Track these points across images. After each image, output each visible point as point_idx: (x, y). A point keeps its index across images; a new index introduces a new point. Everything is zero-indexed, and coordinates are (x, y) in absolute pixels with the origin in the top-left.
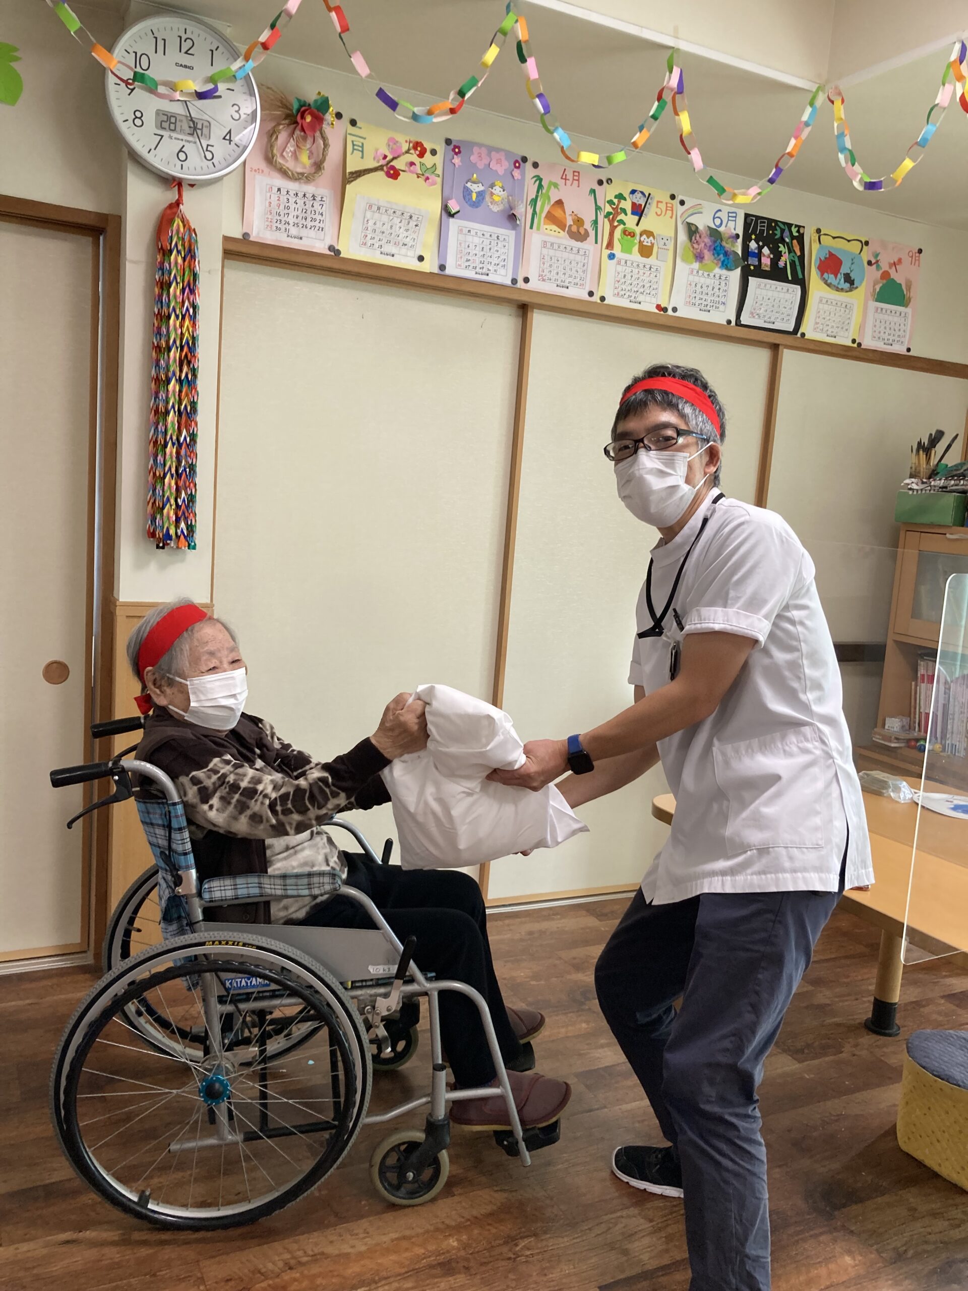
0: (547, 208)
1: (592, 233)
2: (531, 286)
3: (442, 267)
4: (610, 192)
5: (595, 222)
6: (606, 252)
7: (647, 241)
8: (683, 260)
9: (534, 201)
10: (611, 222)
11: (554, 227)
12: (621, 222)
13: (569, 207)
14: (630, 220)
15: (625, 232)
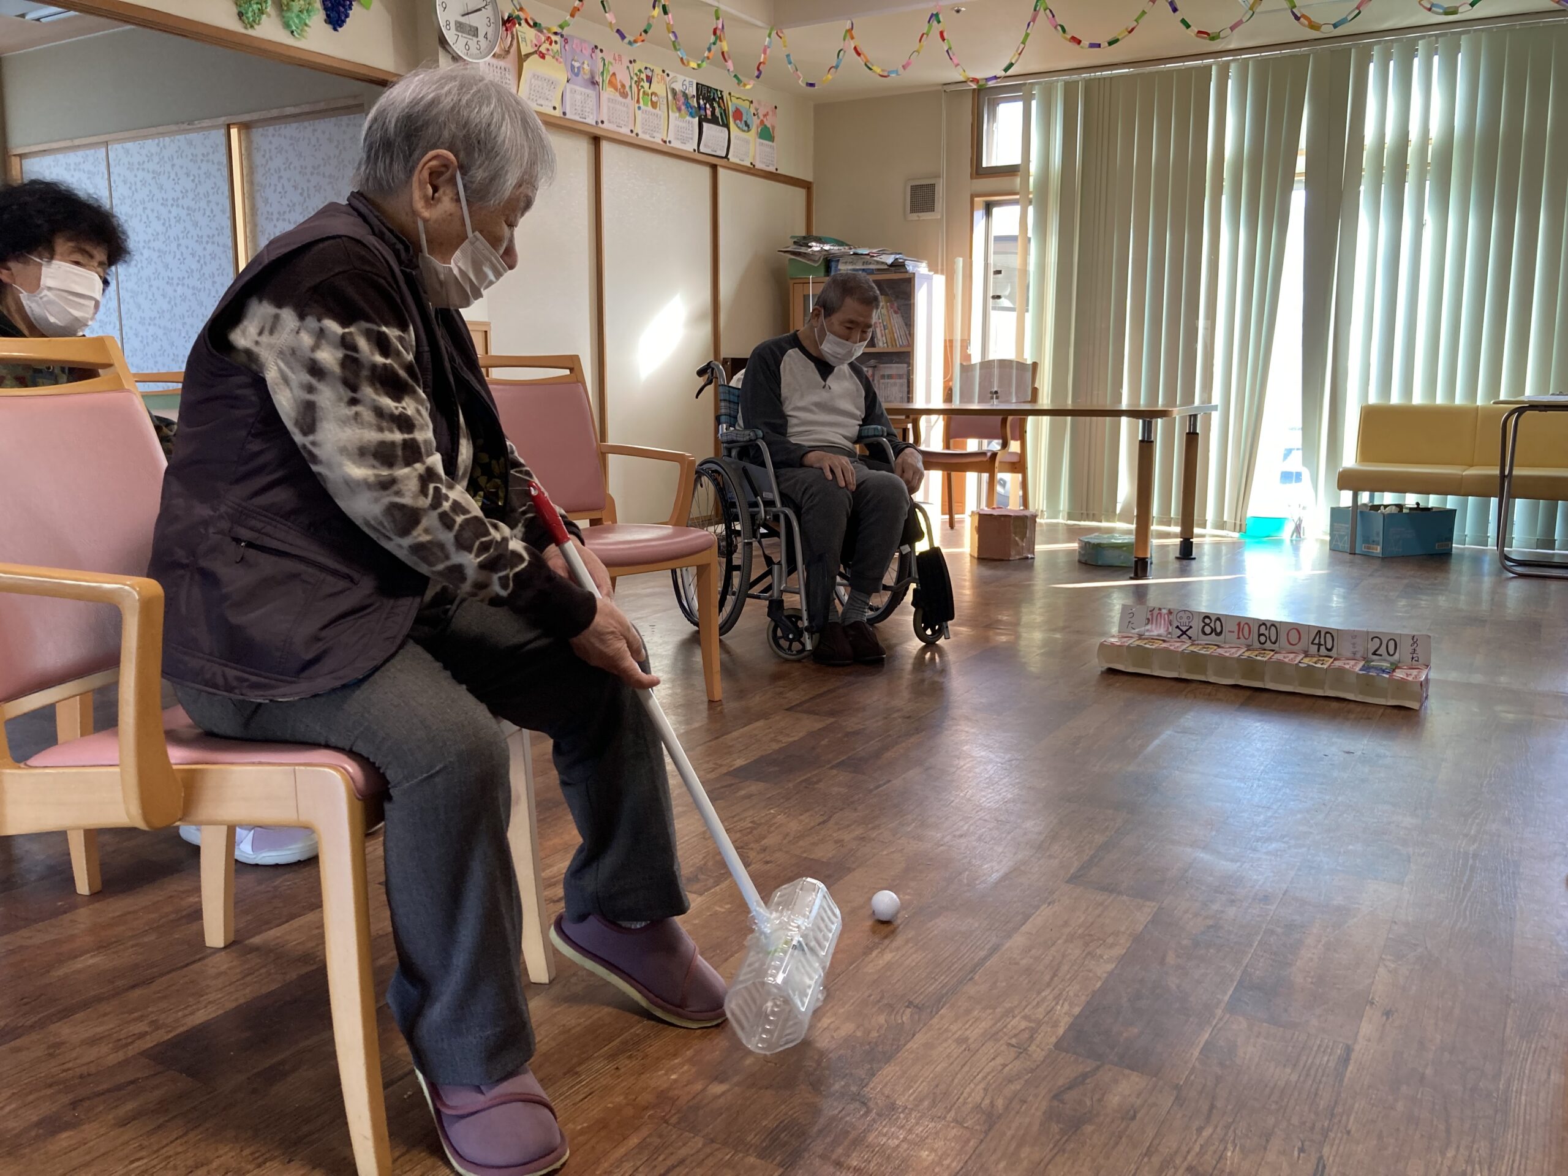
0: (608, 77)
1: (629, 93)
2: (605, 126)
3: (564, 114)
4: (636, 67)
5: (631, 87)
6: (637, 105)
7: (654, 99)
8: (673, 111)
9: (602, 73)
10: (638, 87)
11: (612, 90)
12: (642, 87)
13: (619, 77)
14: (646, 85)
15: (644, 92)
